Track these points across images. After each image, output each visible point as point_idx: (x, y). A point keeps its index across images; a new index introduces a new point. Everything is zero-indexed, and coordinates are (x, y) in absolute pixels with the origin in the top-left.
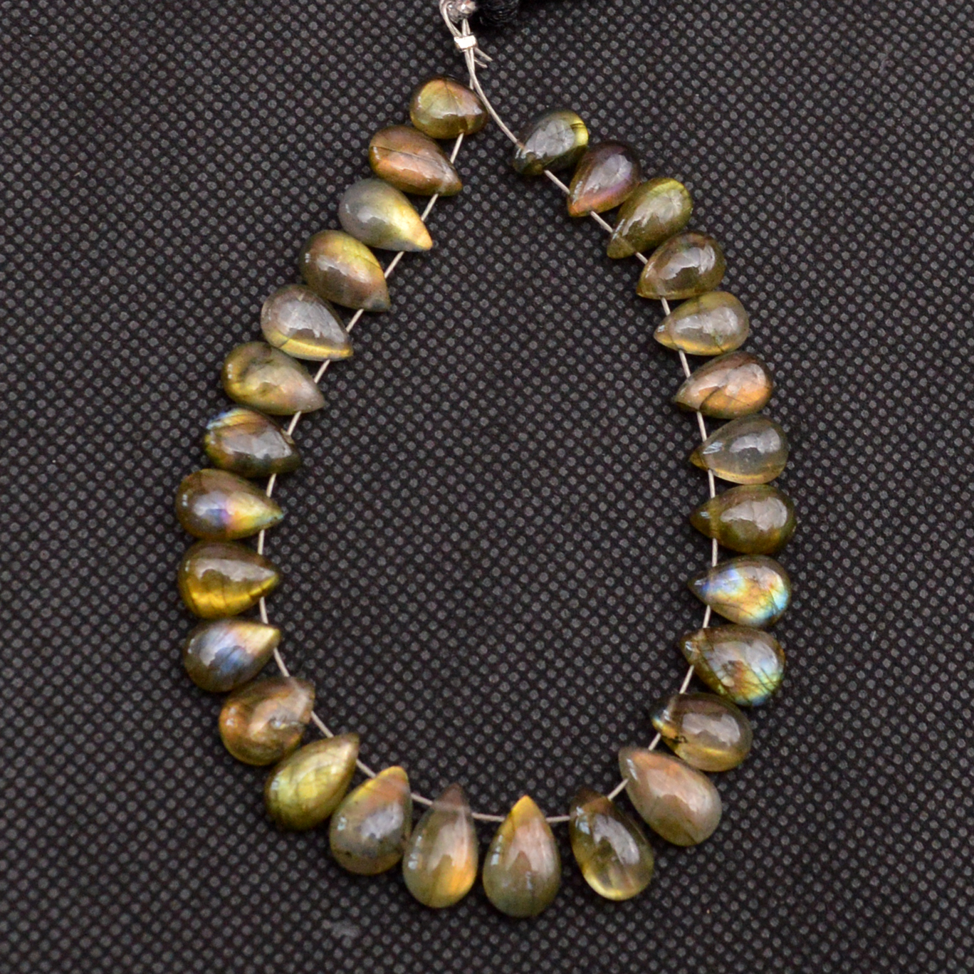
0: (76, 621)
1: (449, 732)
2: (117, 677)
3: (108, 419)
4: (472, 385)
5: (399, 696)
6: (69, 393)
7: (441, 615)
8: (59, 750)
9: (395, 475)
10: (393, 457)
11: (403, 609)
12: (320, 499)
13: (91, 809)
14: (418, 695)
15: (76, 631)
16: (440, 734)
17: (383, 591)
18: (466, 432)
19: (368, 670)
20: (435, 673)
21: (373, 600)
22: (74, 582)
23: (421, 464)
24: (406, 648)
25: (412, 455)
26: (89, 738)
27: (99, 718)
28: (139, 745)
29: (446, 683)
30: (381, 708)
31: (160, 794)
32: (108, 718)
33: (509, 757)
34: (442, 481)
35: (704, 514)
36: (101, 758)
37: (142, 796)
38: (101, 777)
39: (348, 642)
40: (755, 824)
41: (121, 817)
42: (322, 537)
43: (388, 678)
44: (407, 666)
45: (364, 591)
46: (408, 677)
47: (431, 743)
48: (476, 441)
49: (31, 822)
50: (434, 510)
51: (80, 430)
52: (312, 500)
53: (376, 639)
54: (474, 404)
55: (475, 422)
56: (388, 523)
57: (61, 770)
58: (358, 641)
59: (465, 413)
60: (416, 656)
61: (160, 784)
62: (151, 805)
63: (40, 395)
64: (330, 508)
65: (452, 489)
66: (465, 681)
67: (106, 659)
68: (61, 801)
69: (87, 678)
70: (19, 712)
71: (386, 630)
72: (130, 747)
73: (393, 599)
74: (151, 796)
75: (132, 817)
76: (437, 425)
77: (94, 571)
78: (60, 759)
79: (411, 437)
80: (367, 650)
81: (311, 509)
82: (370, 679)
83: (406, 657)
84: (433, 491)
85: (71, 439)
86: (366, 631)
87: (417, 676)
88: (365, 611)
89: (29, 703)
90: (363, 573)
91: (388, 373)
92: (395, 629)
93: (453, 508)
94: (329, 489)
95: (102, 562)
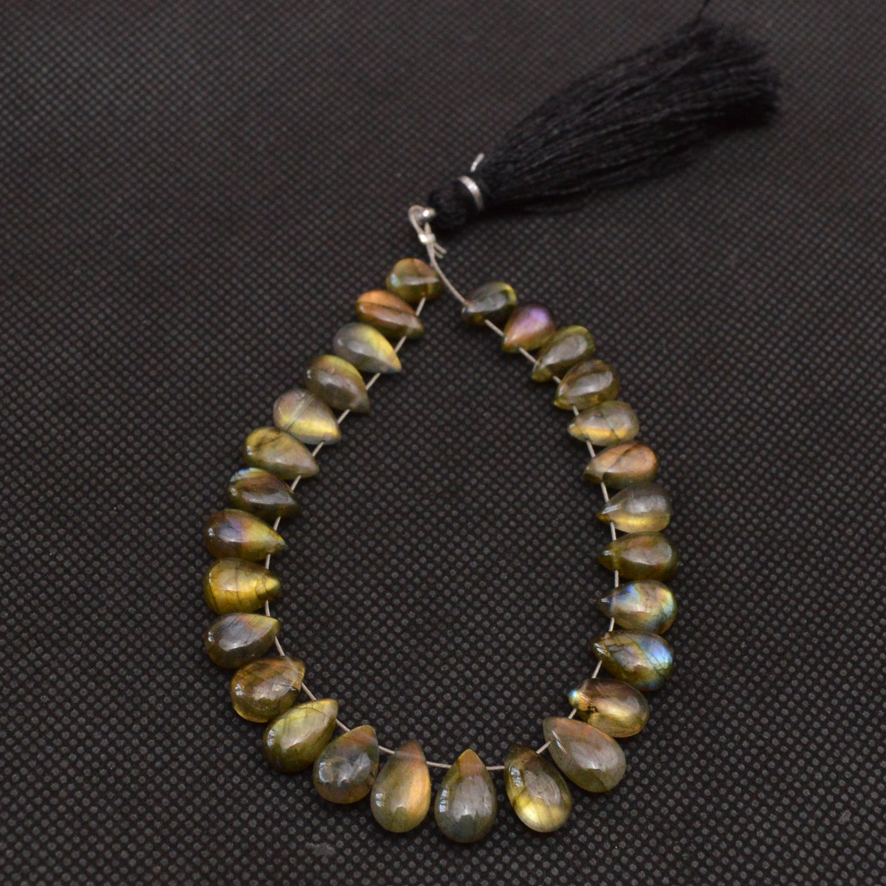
0: (124, 617)
1: (410, 706)
2: (153, 658)
3: (157, 482)
4: (430, 465)
5: (371, 679)
6: (129, 463)
7: (405, 622)
8: (106, 706)
9: (371, 524)
10: (369, 512)
11: (375, 616)
12: (314, 539)
13: (128, 750)
14: (386, 679)
15: (124, 624)
16: (402, 707)
17: (360, 603)
18: (426, 496)
19: (348, 660)
20: (399, 664)
21: (353, 610)
22: (125, 591)
23: (391, 517)
24: (377, 644)
25: (384, 511)
26: (129, 699)
27: (138, 685)
28: (167, 707)
29: (408, 671)
30: (356, 687)
31: (182, 743)
32: (145, 686)
33: (457, 725)
34: (407, 529)
35: (607, 553)
36: (137, 714)
37: (167, 743)
38: (136, 727)
39: (332, 639)
40: (653, 781)
41: (151, 757)
42: (315, 565)
43: (363, 666)
44: (377, 658)
45: (346, 604)
46: (377, 665)
47: (395, 714)
48: (433, 502)
49: (80, 757)
50: (400, 548)
51: (136, 488)
52: (307, 540)
53: (354, 638)
54: (431, 477)
55: (432, 490)
56: (365, 556)
57: (106, 720)
58: (340, 639)
59: (425, 483)
60: (384, 651)
61: (182, 735)
62: (174, 750)
63: (108, 464)
64: (321, 545)
65: (414, 535)
66: (423, 670)
67: (146, 644)
68: (105, 742)
69: (130, 657)
70: (76, 678)
71: (361, 632)
72: (160, 707)
73: (368, 610)
74: (174, 743)
75: (158, 758)
76: (403, 491)
77: (140, 584)
78: (105, 713)
79: (383, 498)
80: (347, 645)
81: (307, 546)
82: (348, 666)
83: (376, 651)
84: (400, 535)
85: (129, 494)
86: (346, 631)
87: (385, 665)
88: (346, 618)
89: (84, 671)
90: (345, 591)
91: (367, 455)
92: (368, 631)
93: (415, 547)
94: (321, 532)
95: (147, 577)
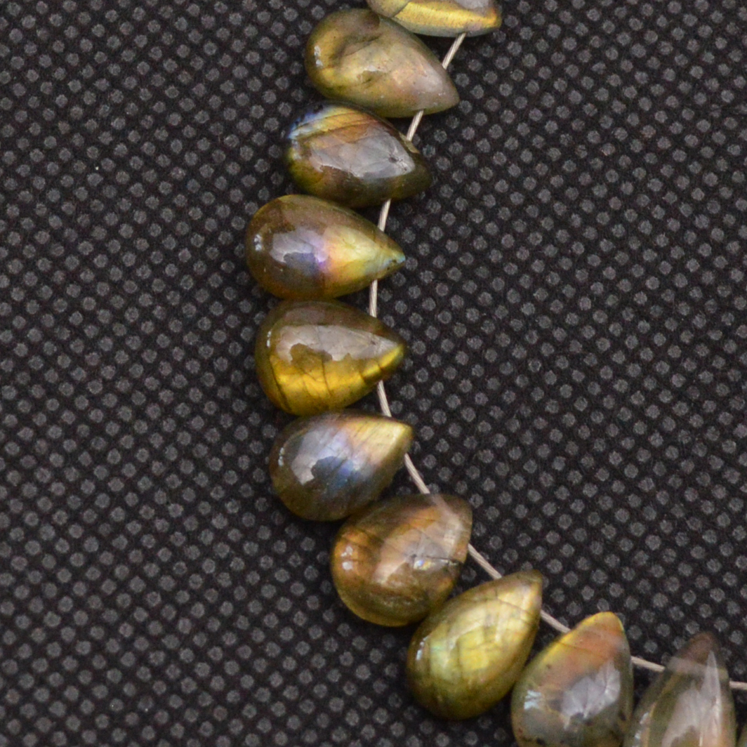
0: (139, 399)
1: (697, 553)
2: (202, 480)
3: (172, 106)
4: (707, 44)
5: (620, 501)
6: (114, 69)
7: (677, 381)
8: (122, 586)
9: (598, 177)
10: (594, 151)
11: (620, 372)
12: (491, 215)
13: (173, 672)
14: (648, 499)
15: (140, 413)
16: (683, 555)
17: (590, 346)
18: (701, 113)
19: (573, 463)
20: (672, 467)
21: (575, 360)
22: (134, 343)
23: (637, 160)
24: (626, 429)
25: (623, 148)
26: (165, 569)
27: (178, 539)
28: (238, 578)
29: (689, 481)
30: (594, 519)
31: (273, 649)
32: (192, 539)
34: (669, 185)
36: (184, 597)
37: (246, 652)
38: (184, 625)
39: (541, 423)
41: (217, 683)
42: (496, 269)
43: (602, 475)
44: (629, 457)
45: (561, 348)
46: (631, 472)
47: (671, 570)
48: (717, 125)
49: (85, 692)
50: (659, 226)
51: (133, 122)
52: (477, 217)
53: (582, 418)
54: (710, 71)
55: (714, 97)
56: (591, 247)
57: (126, 616)
58: (555, 421)
59: (698, 85)
60: (642, 442)
61: (272, 636)
62: (260, 666)
63: (72, 73)
64: (505, 227)
65: (685, 196)
66: (718, 478)
67: (186, 453)
68: (128, 660)
69: (159, 481)
70: (61, 532)
71: (595, 405)
72: (225, 580)
73: (605, 358)
74: (259, 651)
75: (232, 683)
76: (658, 102)
77: (161, 327)
78: (124, 600)
79: (619, 121)
80: (570, 434)
81: (478, 230)
82: (575, 477)
83: (627, 443)
84: (656, 199)
85: (120, 136)
86: (566, 406)
87: (645, 471)
88: (564, 377)
89: (75, 518)
90: (558, 321)
91: (582, 29)
92: (609, 402)
93: (687, 224)
94: (502, 199)
95: (174, 312)
